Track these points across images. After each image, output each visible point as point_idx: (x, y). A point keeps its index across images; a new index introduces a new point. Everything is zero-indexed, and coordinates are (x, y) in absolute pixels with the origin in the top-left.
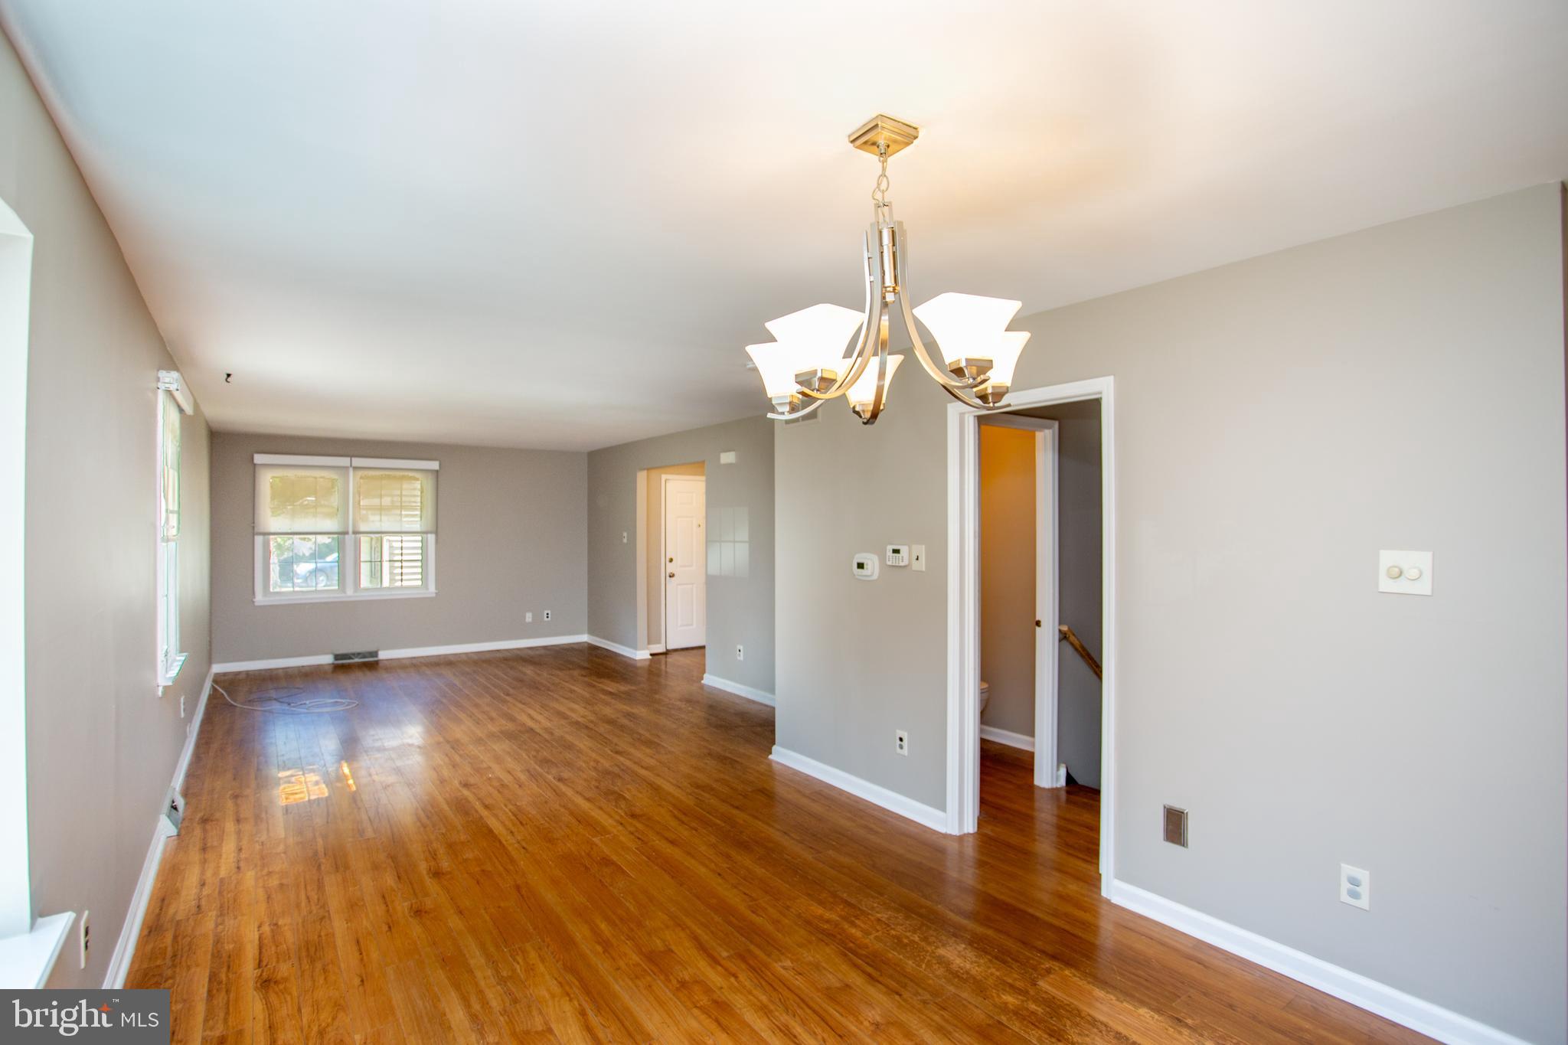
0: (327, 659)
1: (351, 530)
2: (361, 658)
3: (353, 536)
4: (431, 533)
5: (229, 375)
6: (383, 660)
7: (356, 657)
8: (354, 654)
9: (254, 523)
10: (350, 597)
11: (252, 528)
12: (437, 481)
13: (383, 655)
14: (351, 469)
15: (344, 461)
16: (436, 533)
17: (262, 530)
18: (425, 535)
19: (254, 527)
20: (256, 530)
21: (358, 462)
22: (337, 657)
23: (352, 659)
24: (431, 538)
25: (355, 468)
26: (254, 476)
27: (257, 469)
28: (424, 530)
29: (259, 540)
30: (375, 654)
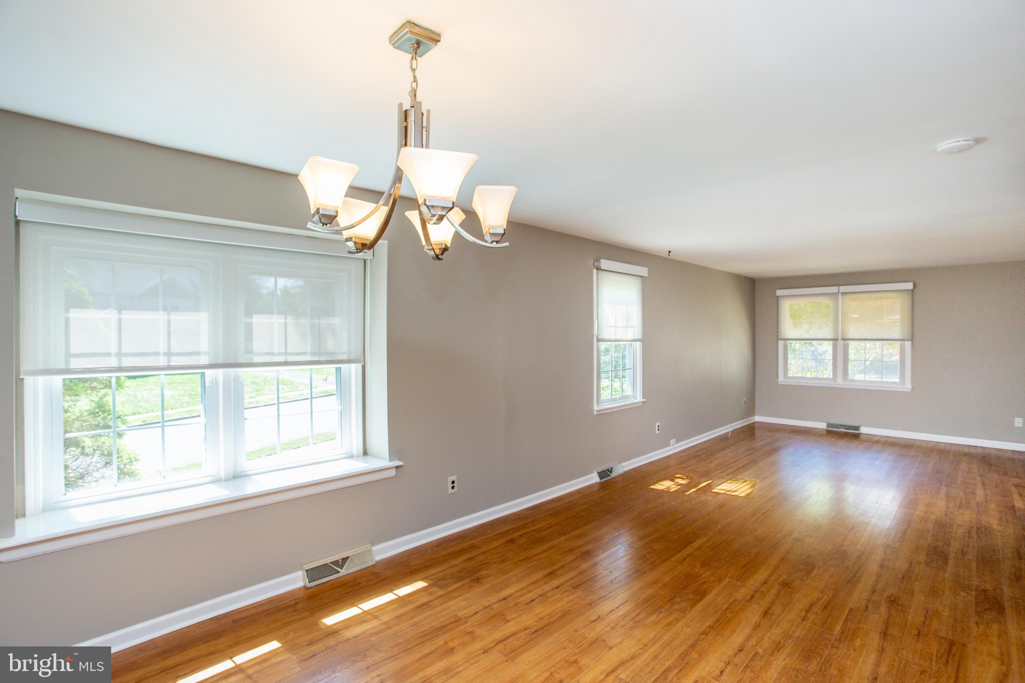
0: (823, 426)
1: (840, 338)
2: (845, 429)
3: (843, 342)
4: (908, 340)
5: (670, 252)
6: (863, 434)
7: (843, 428)
8: (841, 425)
9: (778, 332)
10: (839, 384)
11: (777, 336)
12: (913, 299)
13: (864, 430)
14: (840, 295)
15: (834, 289)
16: (912, 340)
17: (782, 337)
18: (902, 342)
19: (778, 335)
20: (779, 337)
21: (843, 289)
22: (829, 425)
23: (839, 428)
24: (908, 344)
25: (843, 294)
26: (778, 304)
27: (779, 300)
28: (902, 338)
29: (781, 343)
30: (857, 428)
